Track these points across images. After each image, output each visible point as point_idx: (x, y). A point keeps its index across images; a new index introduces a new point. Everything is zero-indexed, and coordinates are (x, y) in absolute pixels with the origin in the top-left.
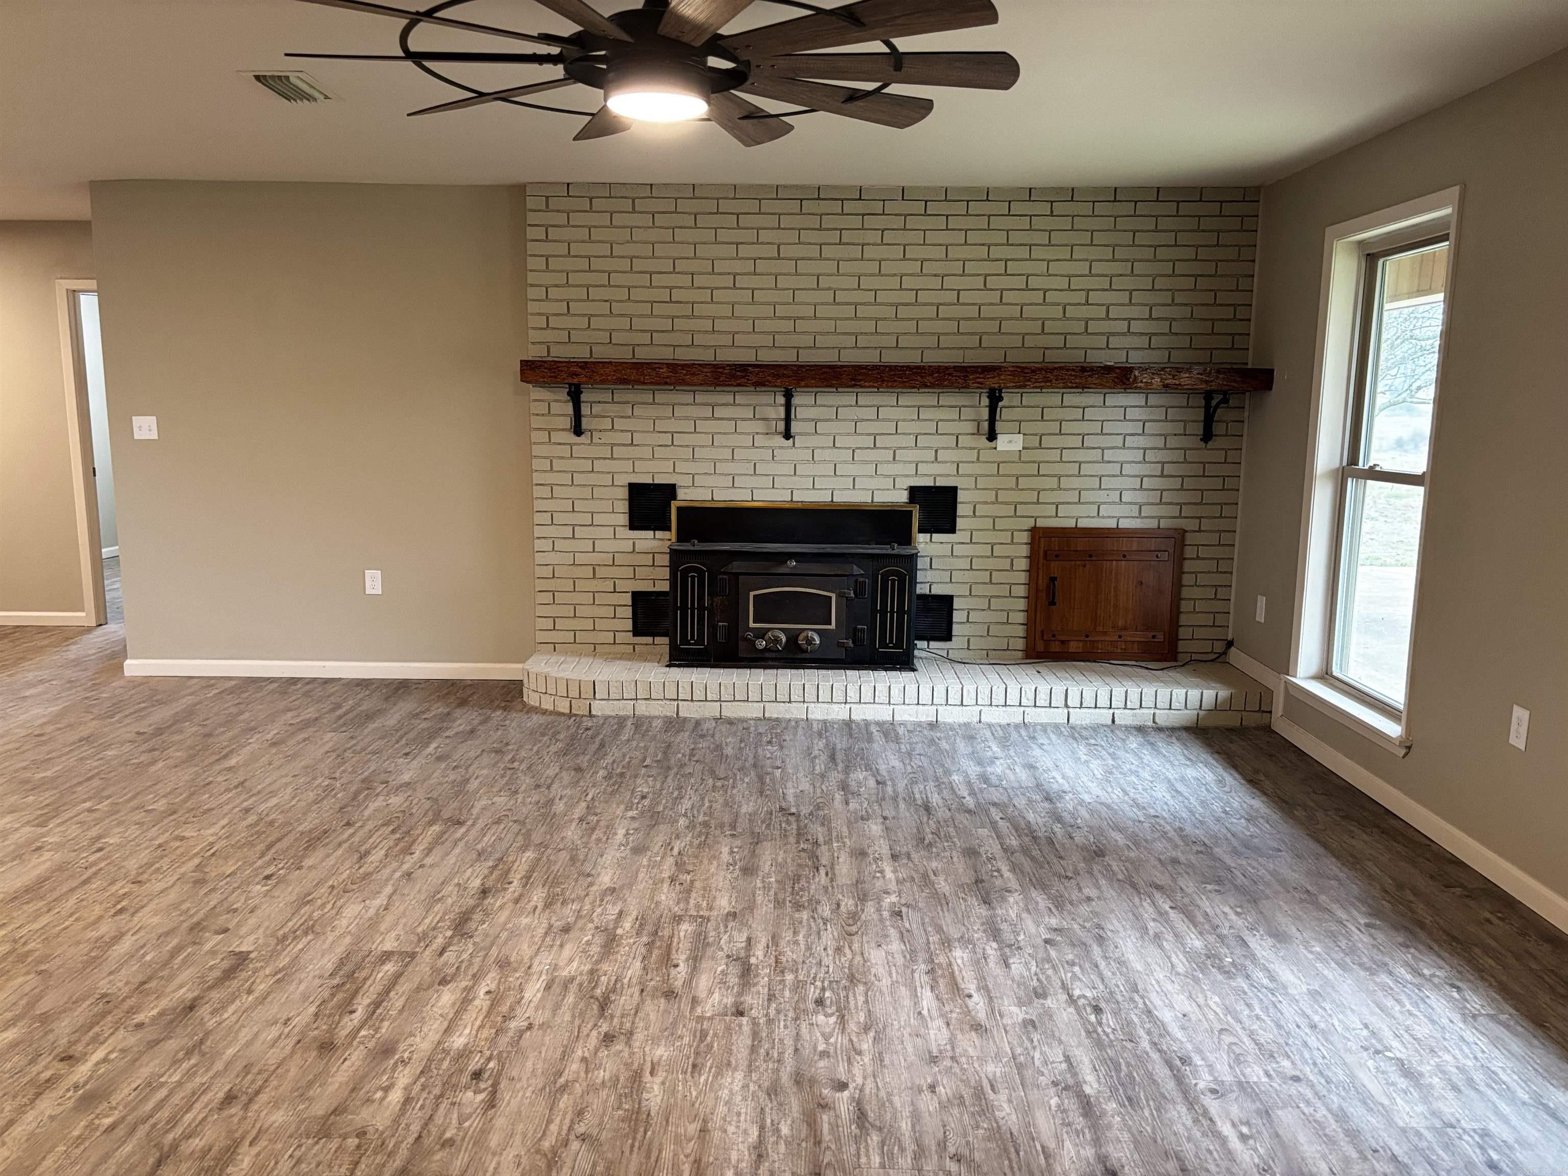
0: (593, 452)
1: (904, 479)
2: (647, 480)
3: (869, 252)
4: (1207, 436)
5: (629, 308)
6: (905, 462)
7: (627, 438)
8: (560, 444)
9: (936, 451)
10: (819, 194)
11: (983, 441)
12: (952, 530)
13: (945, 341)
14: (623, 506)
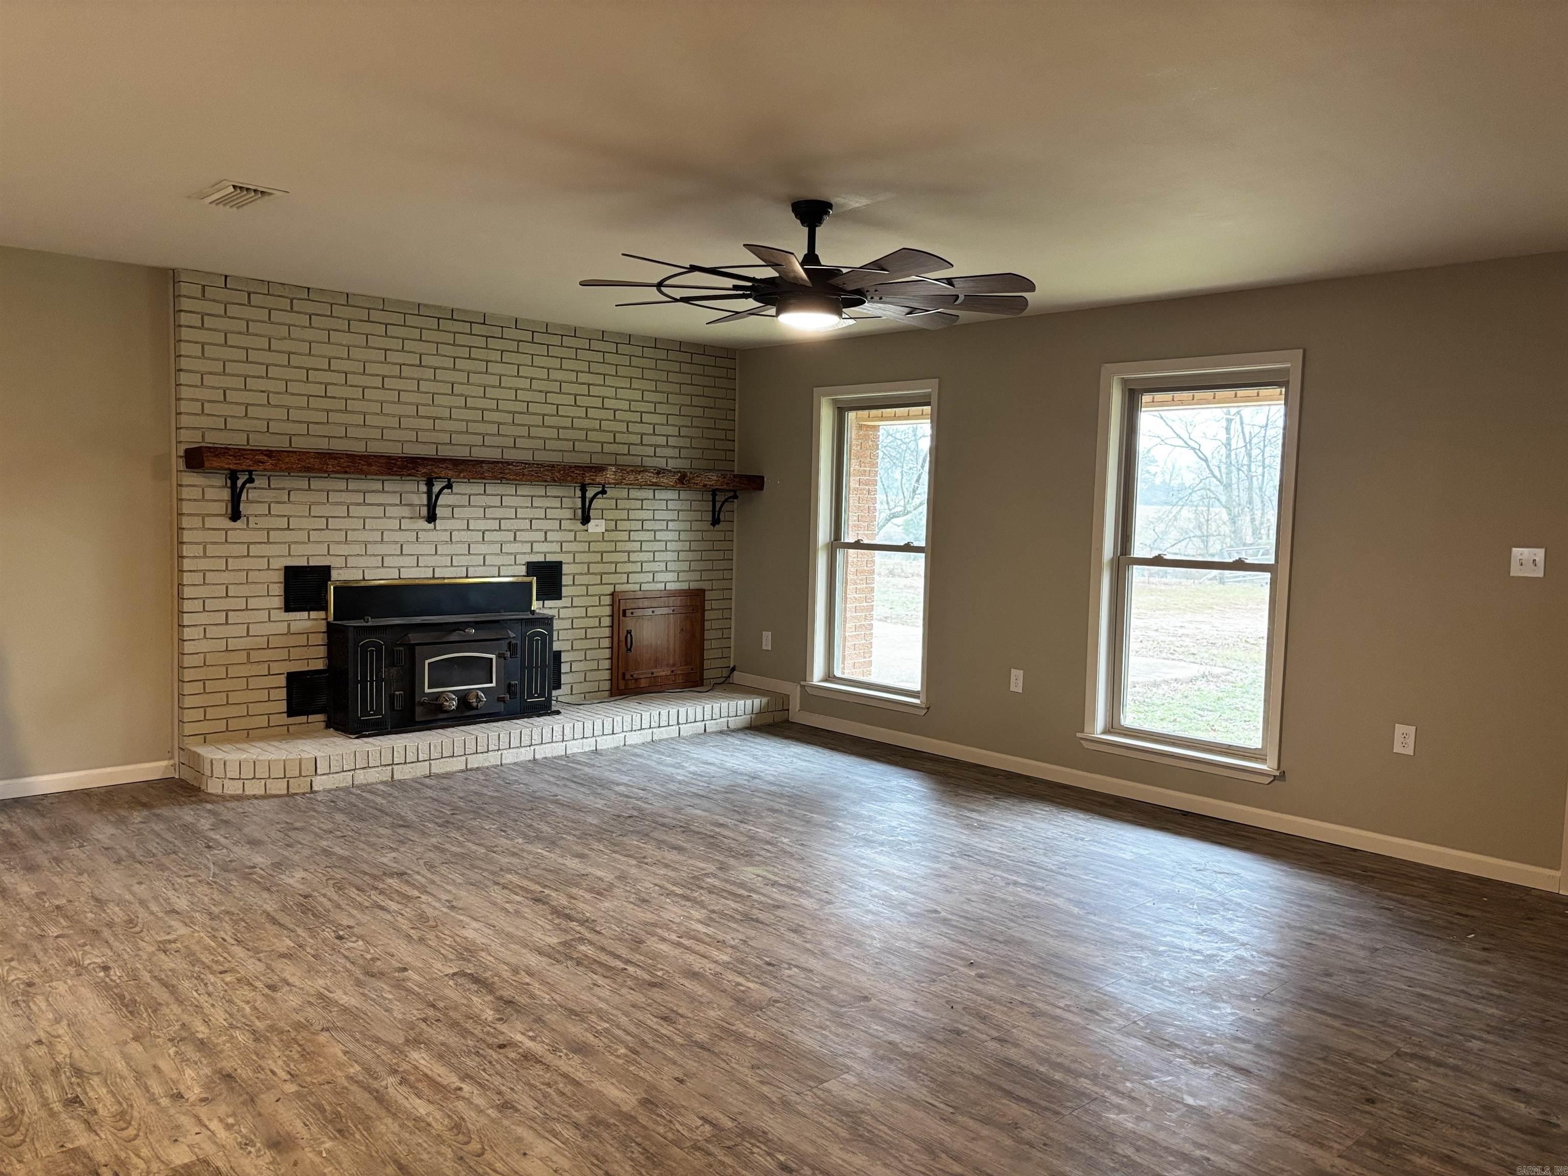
0: (247, 536)
1: (522, 556)
2: (302, 562)
3: (493, 368)
4: (715, 521)
5: (288, 400)
6: (523, 542)
7: (283, 523)
8: (214, 529)
9: (546, 533)
10: (452, 315)
11: (578, 526)
12: (559, 597)
13: (550, 445)
14: (278, 589)
